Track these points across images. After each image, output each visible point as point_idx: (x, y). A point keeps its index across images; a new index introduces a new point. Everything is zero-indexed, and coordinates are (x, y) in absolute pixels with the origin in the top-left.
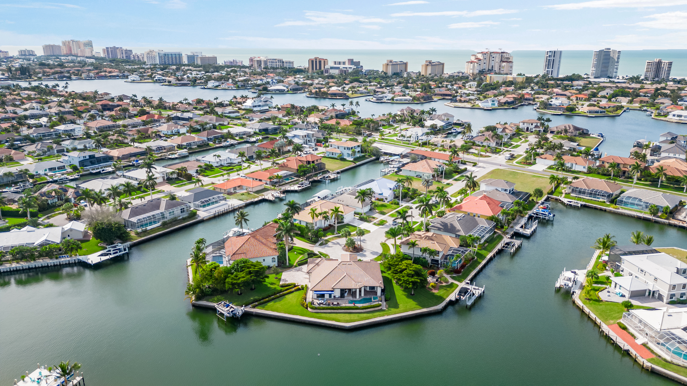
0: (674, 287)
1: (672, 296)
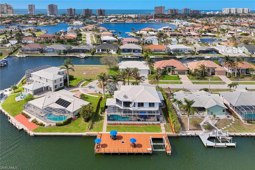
0: (55, 81)
1: (56, 86)
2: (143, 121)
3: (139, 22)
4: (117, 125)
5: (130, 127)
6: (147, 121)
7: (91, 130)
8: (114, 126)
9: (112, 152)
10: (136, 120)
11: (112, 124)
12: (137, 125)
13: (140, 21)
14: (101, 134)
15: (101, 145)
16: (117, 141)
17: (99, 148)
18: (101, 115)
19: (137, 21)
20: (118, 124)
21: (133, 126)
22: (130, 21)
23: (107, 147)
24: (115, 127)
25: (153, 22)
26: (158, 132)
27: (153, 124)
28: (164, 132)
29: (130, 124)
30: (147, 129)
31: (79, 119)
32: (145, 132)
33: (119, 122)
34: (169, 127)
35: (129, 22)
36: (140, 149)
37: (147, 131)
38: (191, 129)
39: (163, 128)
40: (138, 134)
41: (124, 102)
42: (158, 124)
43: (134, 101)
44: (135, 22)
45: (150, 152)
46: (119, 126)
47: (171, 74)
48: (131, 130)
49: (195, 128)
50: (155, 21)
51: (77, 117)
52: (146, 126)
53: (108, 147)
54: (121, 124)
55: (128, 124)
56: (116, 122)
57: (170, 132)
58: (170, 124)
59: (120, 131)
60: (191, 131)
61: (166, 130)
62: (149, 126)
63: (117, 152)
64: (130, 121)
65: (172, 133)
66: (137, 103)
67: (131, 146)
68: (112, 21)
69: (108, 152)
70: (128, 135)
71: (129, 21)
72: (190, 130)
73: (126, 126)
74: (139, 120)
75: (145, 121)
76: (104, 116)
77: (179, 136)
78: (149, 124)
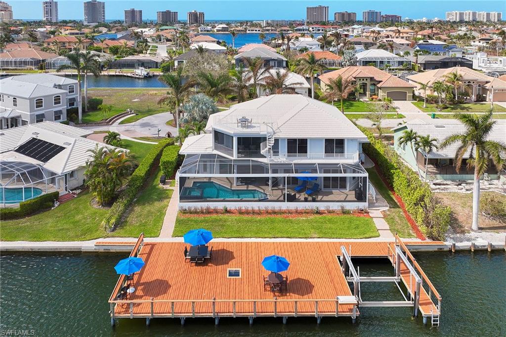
0: (39, 103)
1: (40, 118)
2: (306, 200)
3: (275, 32)
4: (214, 216)
5: (260, 221)
6: (321, 201)
7: (118, 230)
8: (201, 217)
9: (185, 312)
10: (282, 198)
11: (196, 212)
12: (285, 215)
13: (279, 29)
14: (153, 246)
15: (143, 284)
16: (210, 268)
17: (133, 296)
18: (161, 186)
19: (272, 30)
20: (216, 211)
21: (273, 217)
22: (256, 31)
23: (165, 293)
24: (207, 222)
25: (306, 32)
26: (367, 236)
27: (345, 212)
28: (386, 237)
29: (259, 213)
30: (324, 226)
31: (84, 197)
32: (316, 236)
33: (220, 206)
34: (401, 220)
35: (254, 32)
36: (305, 299)
37: (325, 233)
38: (482, 226)
39: (380, 223)
40: (291, 244)
41: (239, 139)
42: (361, 211)
43: (274, 133)
44: (267, 32)
45: (351, 310)
46: (221, 216)
47: (367, 100)
48: (266, 232)
49: (496, 223)
50: (309, 30)
51: (78, 191)
52: (318, 216)
53: (170, 291)
54: (227, 211)
55: (254, 212)
56: (212, 205)
57: (410, 235)
58: (401, 210)
59: (226, 235)
60: (484, 233)
61: (395, 231)
62: (330, 216)
63: (206, 312)
64: (260, 201)
65: (419, 240)
66: (283, 139)
67: (268, 288)
68: (218, 31)
69: (169, 315)
70: (254, 246)
71: (253, 30)
72: (481, 229)
73: (246, 217)
74: (291, 199)
75: (314, 200)
76: (171, 188)
77: (445, 250)
78: (330, 212)
